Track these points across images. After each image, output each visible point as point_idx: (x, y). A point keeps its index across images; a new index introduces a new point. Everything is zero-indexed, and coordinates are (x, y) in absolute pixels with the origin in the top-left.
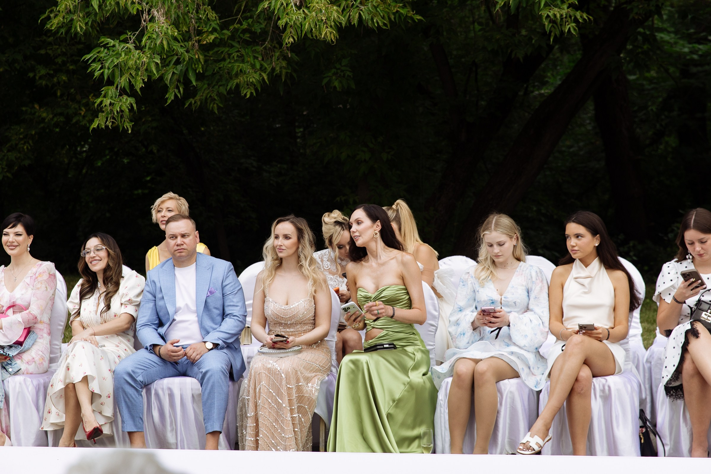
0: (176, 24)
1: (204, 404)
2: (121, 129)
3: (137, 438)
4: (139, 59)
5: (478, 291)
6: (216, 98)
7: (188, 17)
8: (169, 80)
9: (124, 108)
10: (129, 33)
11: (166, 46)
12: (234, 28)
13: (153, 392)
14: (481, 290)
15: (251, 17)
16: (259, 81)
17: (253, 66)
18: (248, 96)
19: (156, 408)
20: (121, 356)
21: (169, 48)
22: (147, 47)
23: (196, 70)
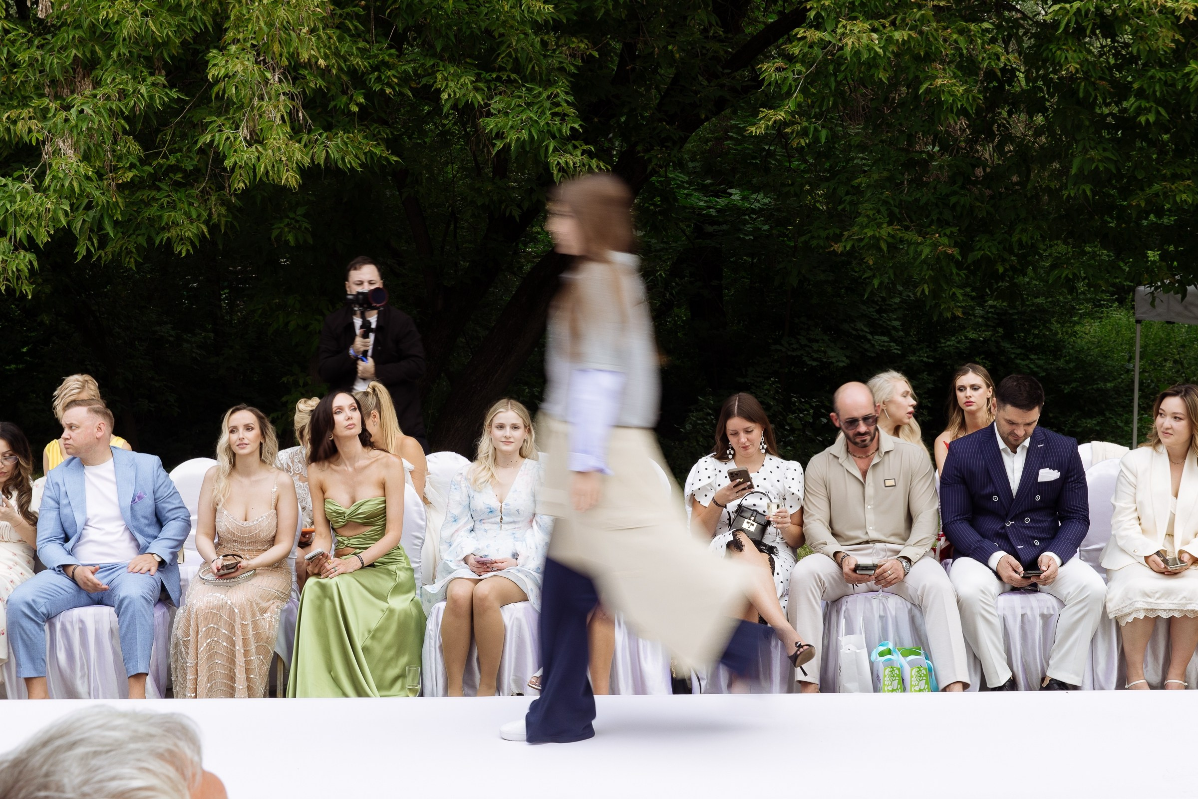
0: (86, 158)
1: (123, 639)
2: (18, 294)
3: (37, 687)
4: (41, 205)
5: (473, 497)
6: (134, 250)
7: (102, 149)
8: (78, 230)
9: (22, 266)
10: (26, 169)
11: (77, 189)
12: (158, 163)
13: (58, 626)
14: (477, 495)
15: (180, 150)
16: (197, 235)
17: (188, 215)
18: (183, 255)
19: (63, 649)
20: (14, 580)
21: (81, 189)
22: (52, 189)
23: (113, 217)
